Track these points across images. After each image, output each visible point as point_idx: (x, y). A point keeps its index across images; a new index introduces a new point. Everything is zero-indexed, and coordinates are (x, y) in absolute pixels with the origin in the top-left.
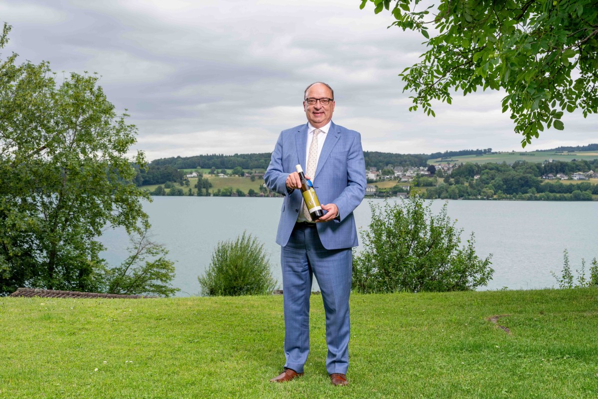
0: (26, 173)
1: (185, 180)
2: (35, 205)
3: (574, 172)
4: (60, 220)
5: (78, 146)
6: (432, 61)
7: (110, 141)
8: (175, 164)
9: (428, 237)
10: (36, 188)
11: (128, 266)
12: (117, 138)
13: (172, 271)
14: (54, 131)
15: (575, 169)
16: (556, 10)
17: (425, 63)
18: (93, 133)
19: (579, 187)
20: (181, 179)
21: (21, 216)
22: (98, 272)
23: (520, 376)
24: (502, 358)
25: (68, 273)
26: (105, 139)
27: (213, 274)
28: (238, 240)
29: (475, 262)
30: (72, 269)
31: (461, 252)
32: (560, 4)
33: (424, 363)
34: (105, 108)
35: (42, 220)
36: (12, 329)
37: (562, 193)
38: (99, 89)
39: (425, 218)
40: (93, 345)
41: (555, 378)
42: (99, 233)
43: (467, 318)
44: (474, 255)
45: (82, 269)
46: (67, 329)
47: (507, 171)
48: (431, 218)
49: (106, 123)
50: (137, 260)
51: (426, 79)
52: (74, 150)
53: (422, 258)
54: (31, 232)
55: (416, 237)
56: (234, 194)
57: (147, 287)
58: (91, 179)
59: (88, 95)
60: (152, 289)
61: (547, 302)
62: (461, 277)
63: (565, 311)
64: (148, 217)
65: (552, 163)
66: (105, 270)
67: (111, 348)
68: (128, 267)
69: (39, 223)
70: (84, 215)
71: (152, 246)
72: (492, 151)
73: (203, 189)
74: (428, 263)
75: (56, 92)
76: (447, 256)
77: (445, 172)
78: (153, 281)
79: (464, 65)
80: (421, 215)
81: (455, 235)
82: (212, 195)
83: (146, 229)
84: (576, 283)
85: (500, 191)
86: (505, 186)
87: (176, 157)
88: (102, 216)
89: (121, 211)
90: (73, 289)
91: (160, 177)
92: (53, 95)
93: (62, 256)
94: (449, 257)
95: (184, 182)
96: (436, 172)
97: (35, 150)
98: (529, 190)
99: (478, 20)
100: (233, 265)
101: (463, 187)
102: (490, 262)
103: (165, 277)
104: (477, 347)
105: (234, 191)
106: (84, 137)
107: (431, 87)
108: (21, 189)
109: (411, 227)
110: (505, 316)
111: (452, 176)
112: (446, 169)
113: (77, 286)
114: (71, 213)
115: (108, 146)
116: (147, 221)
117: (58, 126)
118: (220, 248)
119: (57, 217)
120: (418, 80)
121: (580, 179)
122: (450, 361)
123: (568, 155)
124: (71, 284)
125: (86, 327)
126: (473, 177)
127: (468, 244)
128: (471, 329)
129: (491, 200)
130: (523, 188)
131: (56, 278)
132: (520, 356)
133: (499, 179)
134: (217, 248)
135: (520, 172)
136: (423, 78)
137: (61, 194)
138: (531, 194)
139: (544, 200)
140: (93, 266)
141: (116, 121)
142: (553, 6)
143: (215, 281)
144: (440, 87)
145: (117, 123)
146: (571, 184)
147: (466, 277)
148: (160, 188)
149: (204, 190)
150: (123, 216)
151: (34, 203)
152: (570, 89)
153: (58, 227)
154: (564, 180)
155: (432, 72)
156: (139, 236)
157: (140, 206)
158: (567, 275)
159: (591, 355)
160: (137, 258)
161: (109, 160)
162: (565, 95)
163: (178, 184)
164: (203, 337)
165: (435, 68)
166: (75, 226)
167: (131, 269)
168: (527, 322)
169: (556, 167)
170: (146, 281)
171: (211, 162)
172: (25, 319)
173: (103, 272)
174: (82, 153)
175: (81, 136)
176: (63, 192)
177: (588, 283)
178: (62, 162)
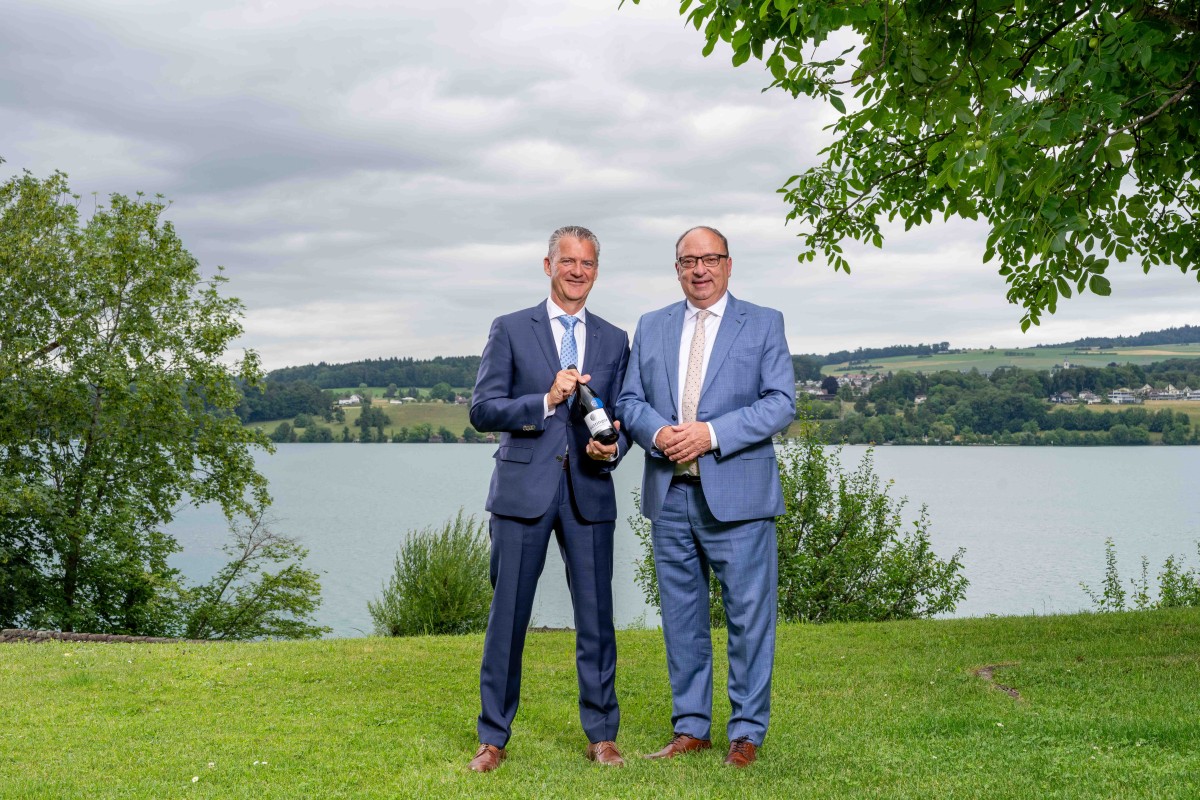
0: (19, 397)
1: (336, 410)
2: (38, 460)
3: (1112, 388)
4: (87, 491)
5: (125, 341)
6: (843, 161)
7: (188, 330)
8: (315, 378)
9: (836, 516)
10: (39, 426)
11: (225, 582)
12: (203, 325)
13: (316, 591)
14: (77, 312)
15: (1115, 381)
16: (1096, 56)
17: (829, 167)
18: (154, 315)
19: (1123, 418)
20: (328, 409)
21: (9, 484)
22: (164, 596)
23: (1053, 780)
24: (1011, 747)
25: (104, 598)
26: (179, 328)
27: (399, 598)
28: (448, 528)
29: (930, 565)
30: (112, 590)
31: (900, 546)
32: (1103, 45)
33: (857, 759)
34: (180, 265)
35: (51, 491)
36: (11, 704)
37: (1090, 430)
38: (168, 227)
39: (829, 476)
40: (182, 733)
41: (1122, 784)
42: (167, 517)
43: (930, 672)
44: (928, 552)
45: (131, 591)
46: (123, 703)
47: (980, 388)
48: (841, 477)
49: (182, 295)
50: (244, 571)
51: (831, 199)
52: (117, 350)
53: (825, 558)
54: (28, 516)
55: (812, 515)
56: (435, 437)
57: (264, 626)
58: (149, 407)
59: (144, 238)
60: (274, 629)
61: (1088, 637)
62: (903, 594)
63: (1127, 655)
64: (265, 483)
65: (1069, 371)
66: (178, 592)
67: (217, 737)
68: (225, 586)
69: (46, 498)
70: (138, 480)
71: (274, 540)
72: (950, 348)
73: (372, 427)
74: (836, 567)
75: (80, 233)
76: (875, 553)
77: (857, 390)
78: (275, 612)
79: (905, 170)
80: (820, 470)
81: (889, 511)
82: (390, 440)
83: (263, 507)
84: (1130, 604)
85: (967, 428)
86: (976, 418)
87: (316, 364)
88: (172, 481)
89: (212, 472)
90: (115, 630)
91: (284, 404)
92: (73, 241)
93: (92, 563)
94: (879, 555)
95: (334, 415)
96: (839, 390)
97: (38, 349)
98: (1025, 424)
99: (938, 80)
100: (438, 579)
101: (894, 420)
102: (960, 565)
103: (301, 605)
104: (959, 727)
105: (435, 431)
106: (137, 324)
107: (841, 214)
108: (8, 430)
109: (802, 496)
110: (1007, 666)
111: (871, 397)
112: (858, 383)
113: (122, 624)
114: (111, 477)
115: (186, 341)
116: (264, 492)
117: (84, 302)
118: (412, 544)
119: (81, 484)
120: (815, 201)
121: (1125, 402)
122: (908, 755)
123: (1101, 354)
124: (110, 620)
125: (163, 697)
126: (913, 400)
127: (917, 529)
128: (942, 691)
129: (948, 444)
130: (1012, 422)
131: (79, 609)
132: (1046, 744)
133: (964, 403)
134: (404, 544)
135: (1007, 389)
136: (826, 196)
137: (89, 438)
138: (1030, 433)
139: (1054, 445)
140: (155, 584)
141: (201, 292)
142: (1090, 49)
143: (401, 611)
144: (860, 214)
145: (203, 296)
146: (1108, 412)
147: (913, 595)
148: (285, 428)
149: (374, 431)
150: (214, 483)
151: (36, 457)
152: (1121, 214)
153: (84, 504)
154: (1094, 403)
155: (844, 183)
156: (248, 521)
157: (250, 462)
158: (1114, 590)
159: (1188, 738)
160: (245, 567)
161: (188, 369)
162: (1111, 226)
163: (321, 418)
164: (402, 715)
165: (849, 176)
166: (119, 504)
167: (232, 588)
168: (1052, 676)
169: (1077, 379)
170: (263, 612)
171: (387, 374)
172: (36, 684)
173: (175, 596)
174: (131, 356)
175: (131, 320)
176: (94, 435)
177: (1154, 605)
178: (91, 374)
